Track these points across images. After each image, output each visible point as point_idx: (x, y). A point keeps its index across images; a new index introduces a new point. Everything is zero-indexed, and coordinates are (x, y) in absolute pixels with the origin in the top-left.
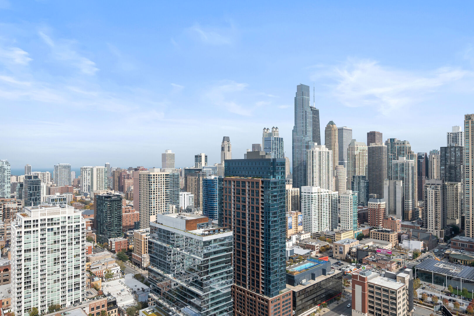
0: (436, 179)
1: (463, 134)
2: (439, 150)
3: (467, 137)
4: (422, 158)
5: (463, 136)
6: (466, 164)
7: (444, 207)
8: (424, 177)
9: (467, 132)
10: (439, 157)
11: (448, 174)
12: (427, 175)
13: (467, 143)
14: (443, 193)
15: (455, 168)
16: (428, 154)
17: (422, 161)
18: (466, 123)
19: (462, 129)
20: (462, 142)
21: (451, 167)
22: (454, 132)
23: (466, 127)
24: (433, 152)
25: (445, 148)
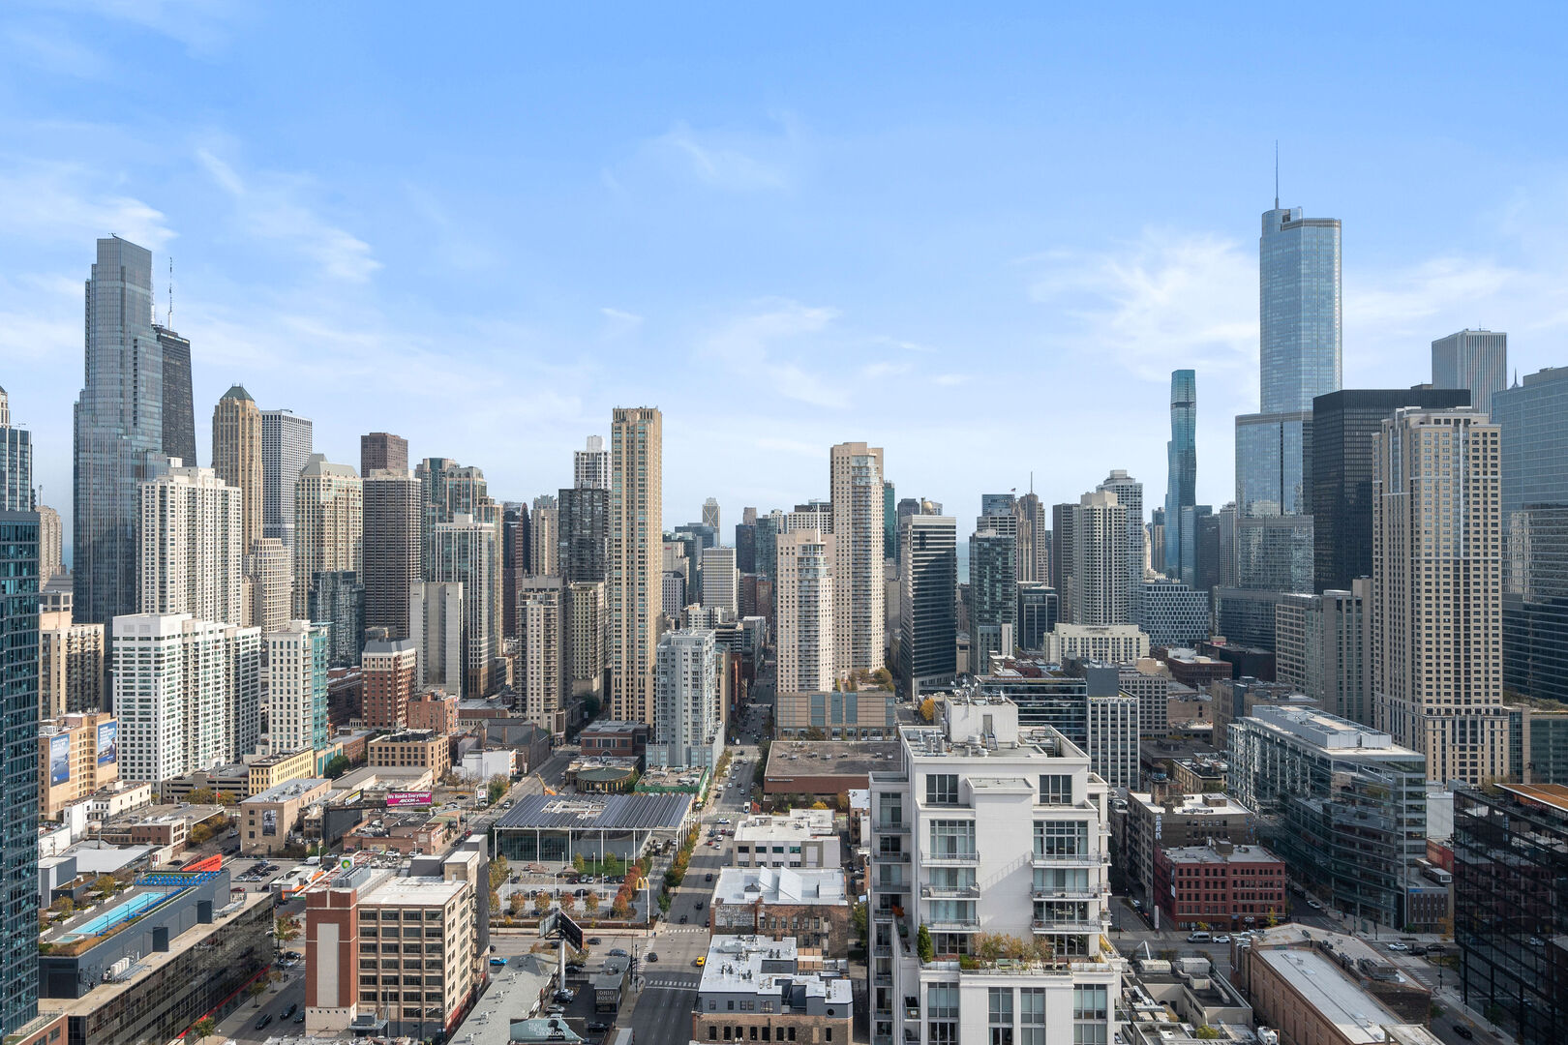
0: (549, 577)
1: (609, 457)
2: (556, 496)
3: (617, 465)
4: (515, 518)
5: (610, 462)
6: (614, 535)
7: (565, 648)
8: (519, 570)
9: (617, 452)
10: (556, 517)
11: (575, 563)
12: (527, 565)
13: (617, 480)
14: (565, 612)
15: (593, 546)
16: (530, 508)
17: (515, 525)
18: (616, 430)
19: (606, 446)
20: (607, 480)
21: (582, 543)
22: (591, 451)
23: (616, 442)
24: (542, 503)
25: (570, 491)
